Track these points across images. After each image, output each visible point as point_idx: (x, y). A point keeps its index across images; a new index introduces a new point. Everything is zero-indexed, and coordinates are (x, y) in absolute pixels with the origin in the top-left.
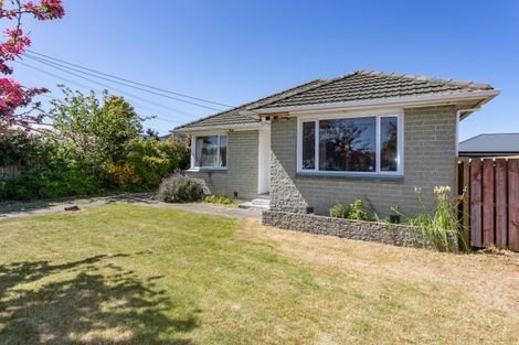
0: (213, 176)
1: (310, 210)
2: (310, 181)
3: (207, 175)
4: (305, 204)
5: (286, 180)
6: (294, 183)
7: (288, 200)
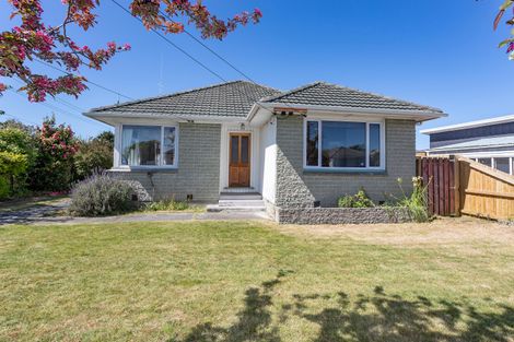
0: (155, 176)
1: (317, 204)
2: (317, 177)
3: (145, 176)
4: (312, 199)
5: (294, 177)
6: (303, 179)
7: (296, 196)
